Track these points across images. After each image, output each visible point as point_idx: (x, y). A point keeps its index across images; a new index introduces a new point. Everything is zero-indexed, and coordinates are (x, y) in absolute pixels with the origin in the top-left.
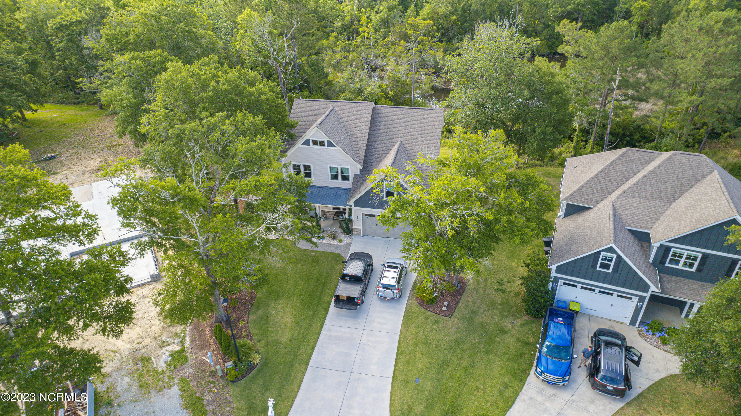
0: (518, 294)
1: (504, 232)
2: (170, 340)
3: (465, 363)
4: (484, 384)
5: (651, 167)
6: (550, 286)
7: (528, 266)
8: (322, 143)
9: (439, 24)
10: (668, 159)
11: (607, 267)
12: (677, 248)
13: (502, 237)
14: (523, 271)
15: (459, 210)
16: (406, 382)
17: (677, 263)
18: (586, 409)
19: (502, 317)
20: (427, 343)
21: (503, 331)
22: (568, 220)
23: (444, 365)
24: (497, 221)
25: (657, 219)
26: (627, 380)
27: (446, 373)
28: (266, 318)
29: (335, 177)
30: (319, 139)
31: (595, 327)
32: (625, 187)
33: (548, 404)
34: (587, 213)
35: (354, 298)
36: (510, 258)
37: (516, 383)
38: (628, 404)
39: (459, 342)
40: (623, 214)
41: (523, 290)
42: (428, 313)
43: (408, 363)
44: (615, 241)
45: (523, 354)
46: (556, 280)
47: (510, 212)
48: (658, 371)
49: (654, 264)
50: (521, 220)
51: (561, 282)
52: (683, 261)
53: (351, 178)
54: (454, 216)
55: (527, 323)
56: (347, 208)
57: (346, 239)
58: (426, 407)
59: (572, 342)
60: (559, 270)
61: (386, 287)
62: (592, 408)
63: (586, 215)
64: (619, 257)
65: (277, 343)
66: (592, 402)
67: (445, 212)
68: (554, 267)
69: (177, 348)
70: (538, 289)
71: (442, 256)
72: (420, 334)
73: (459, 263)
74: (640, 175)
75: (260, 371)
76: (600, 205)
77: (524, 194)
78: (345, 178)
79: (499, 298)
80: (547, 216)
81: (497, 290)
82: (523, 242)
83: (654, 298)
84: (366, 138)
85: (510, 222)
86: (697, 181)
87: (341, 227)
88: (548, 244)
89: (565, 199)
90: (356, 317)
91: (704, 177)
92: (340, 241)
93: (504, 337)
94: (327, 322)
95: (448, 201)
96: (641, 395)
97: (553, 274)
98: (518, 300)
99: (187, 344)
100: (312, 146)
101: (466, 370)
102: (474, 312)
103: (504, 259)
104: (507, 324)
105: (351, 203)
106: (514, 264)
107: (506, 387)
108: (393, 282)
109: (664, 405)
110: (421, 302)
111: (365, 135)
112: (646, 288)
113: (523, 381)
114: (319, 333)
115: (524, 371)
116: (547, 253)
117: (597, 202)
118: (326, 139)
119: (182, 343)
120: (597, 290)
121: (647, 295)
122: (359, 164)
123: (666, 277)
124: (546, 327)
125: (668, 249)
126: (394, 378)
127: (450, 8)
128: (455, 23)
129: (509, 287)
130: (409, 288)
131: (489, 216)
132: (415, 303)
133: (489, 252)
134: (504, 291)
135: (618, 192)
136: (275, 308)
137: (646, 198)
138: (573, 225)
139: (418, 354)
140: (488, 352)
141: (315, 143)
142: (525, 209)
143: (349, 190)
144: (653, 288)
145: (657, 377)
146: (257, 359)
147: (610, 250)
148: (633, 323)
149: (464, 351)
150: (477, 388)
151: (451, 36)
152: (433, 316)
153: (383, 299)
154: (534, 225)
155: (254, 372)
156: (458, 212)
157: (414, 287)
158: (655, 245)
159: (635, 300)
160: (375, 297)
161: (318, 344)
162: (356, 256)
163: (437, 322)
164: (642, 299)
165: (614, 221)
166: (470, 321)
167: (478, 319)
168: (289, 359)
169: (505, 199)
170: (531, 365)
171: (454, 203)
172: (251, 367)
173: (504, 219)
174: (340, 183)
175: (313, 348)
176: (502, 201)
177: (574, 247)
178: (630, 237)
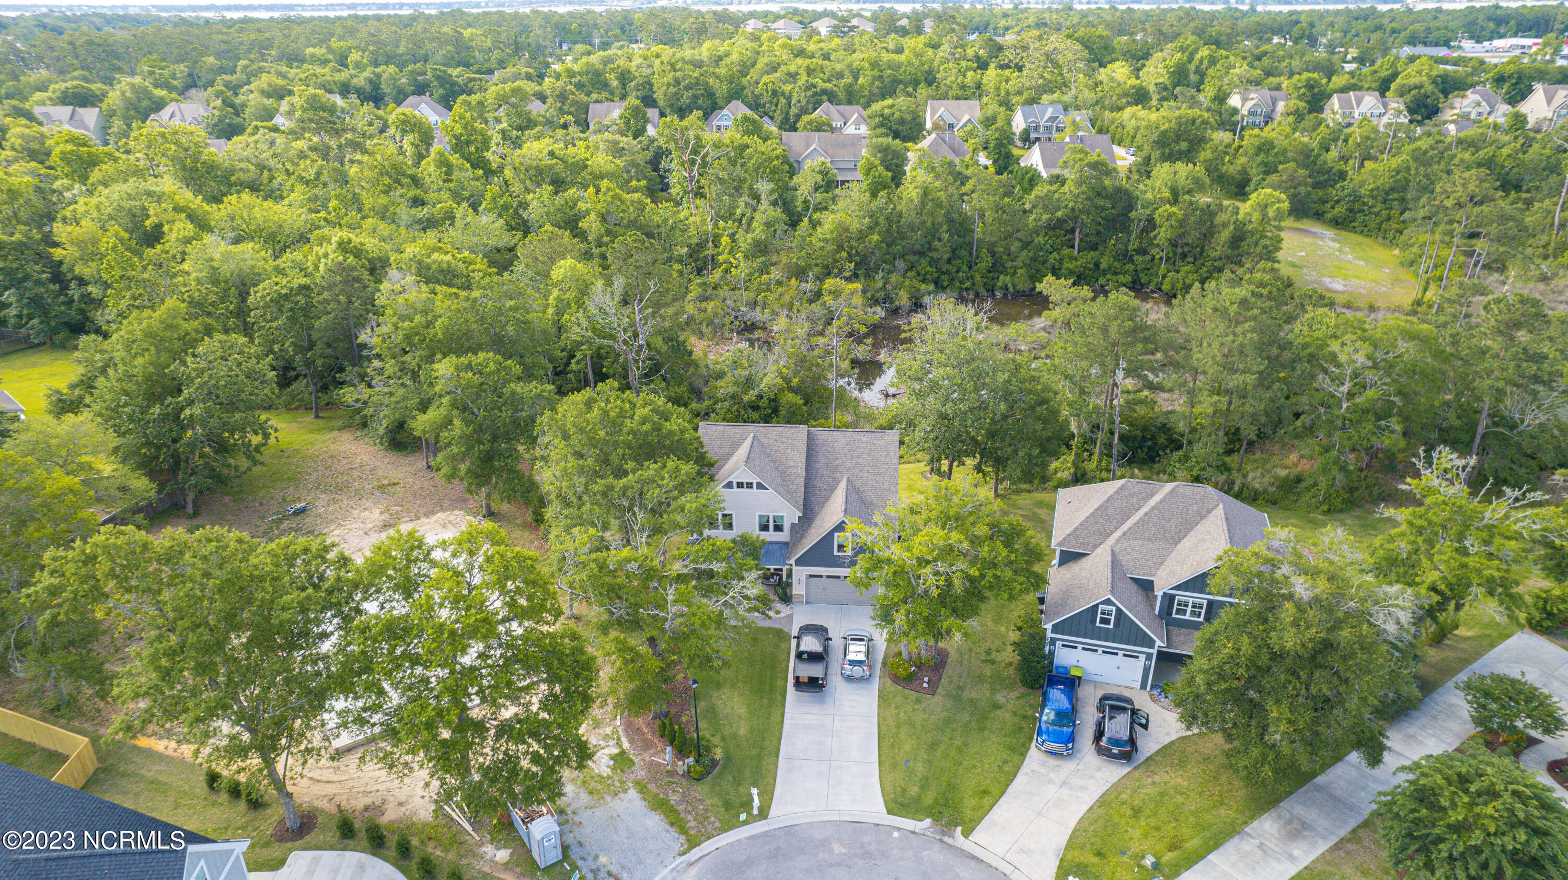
0: (1010, 664)
1: (991, 588)
2: (602, 743)
3: (958, 742)
4: (981, 761)
5: (1153, 502)
6: (1047, 649)
7: (1019, 629)
8: (750, 485)
9: (851, 248)
10: (1171, 492)
11: (1107, 621)
12: (1181, 596)
13: (988, 594)
14: (1015, 636)
15: (942, 567)
16: (894, 766)
17: (1184, 612)
18: (1092, 777)
19: (994, 691)
20: (911, 724)
21: (997, 706)
22: (1063, 570)
23: (933, 746)
24: (982, 576)
25: (1162, 563)
26: (1132, 741)
27: (938, 754)
28: (712, 711)
29: (765, 528)
30: (745, 481)
31: (1100, 694)
32: (1125, 527)
33: (1052, 775)
34: (1084, 560)
35: (817, 679)
36: (998, 620)
37: (1016, 758)
38: (1136, 768)
39: (947, 721)
40: (1124, 560)
41: (1015, 658)
42: (907, 692)
43: (893, 746)
44: (1112, 592)
45: (1021, 728)
46: (1053, 642)
47: (995, 566)
48: (1168, 734)
49: (1160, 616)
50: (1008, 574)
51: (1059, 643)
52: (1189, 609)
53: (787, 527)
54: (936, 573)
55: (1023, 696)
56: (785, 568)
57: (785, 610)
58: (922, 788)
59: (1074, 709)
60: (1056, 629)
61: (853, 663)
62: (1098, 775)
63: (1085, 563)
64: (1118, 609)
65: (735, 736)
66: (1099, 769)
67: (928, 569)
68: (1049, 626)
69: (616, 751)
70: (1033, 653)
71: (926, 619)
72: (902, 716)
73: (945, 625)
74: (1141, 512)
75: (725, 767)
76: (1098, 550)
77: (1008, 544)
78: (778, 528)
79: (988, 671)
80: (1037, 568)
81: (985, 662)
82: (1011, 598)
83: (1162, 656)
84: (803, 475)
85: (996, 577)
86: (1203, 517)
87: (776, 593)
88: (1042, 600)
89: (1059, 544)
90: (822, 701)
91: (1209, 512)
92: (778, 612)
93: (999, 712)
94: (787, 710)
95: (930, 558)
96: (1149, 759)
97: (1049, 634)
98: (1011, 671)
99: (626, 745)
100: (735, 489)
101: (959, 750)
102: (960, 688)
103: (990, 624)
104: (1000, 698)
105: (792, 561)
106: (1003, 629)
107: (1005, 762)
108: (862, 657)
109: (1172, 766)
110: (896, 680)
111: (801, 470)
112: (1151, 644)
113: (1023, 755)
114: (782, 722)
115: (1024, 745)
116: (1042, 612)
117: (1095, 547)
118: (755, 480)
119: (619, 744)
120: (1100, 650)
121: (1154, 651)
122: (797, 507)
123: (1175, 631)
124: (1045, 695)
125: (1172, 598)
126: (880, 763)
127: (867, 220)
128: (877, 246)
129: (999, 657)
130: (879, 666)
131: (974, 572)
132: (889, 683)
133: (975, 612)
134: (993, 662)
135: (1117, 534)
136: (719, 698)
137: (1149, 539)
138: (1069, 576)
139: (902, 736)
140: (982, 730)
141: (740, 485)
142: (1011, 562)
143: (786, 544)
144: (1158, 643)
145: (1167, 740)
146: (718, 754)
147: (1108, 602)
148: (1143, 686)
149: (954, 730)
150: (974, 767)
151: (872, 265)
152: (913, 695)
153: (850, 679)
154: (1022, 579)
155: (716, 771)
156: (941, 569)
157: (884, 664)
158: (1159, 593)
159: (1143, 657)
160: (840, 678)
161: (784, 734)
162: (808, 629)
163: (918, 701)
164: (1149, 656)
165: (1113, 568)
166: (957, 698)
167: (966, 695)
168: (754, 752)
169: (990, 552)
170: (1031, 739)
171: (936, 560)
172: (714, 763)
173: (989, 574)
174: (771, 536)
175: (780, 740)
176: (986, 555)
177: (1070, 601)
178: (1133, 587)
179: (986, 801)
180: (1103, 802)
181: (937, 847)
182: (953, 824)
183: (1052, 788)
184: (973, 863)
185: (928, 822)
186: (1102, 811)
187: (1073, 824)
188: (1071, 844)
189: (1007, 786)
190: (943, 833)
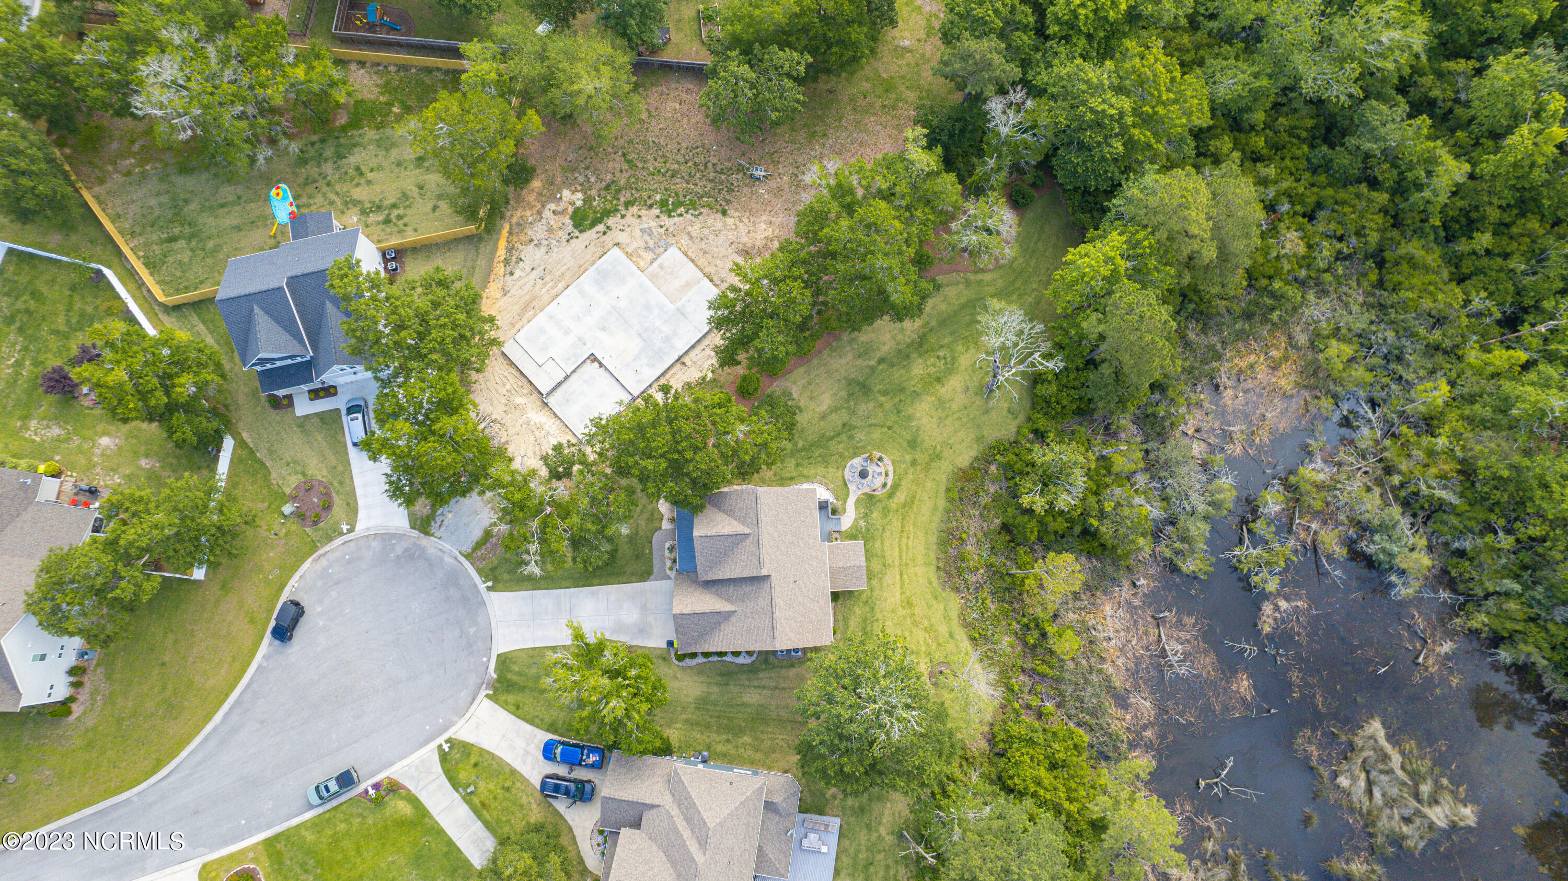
16: (532, 657)
18: (531, 768)
31: (594, 781)
33: (531, 744)
37: (544, 726)
58: (517, 672)
59: (583, 766)
62: (533, 771)
66: (537, 773)
107: (541, 719)
126: (534, 648)
150: (539, 702)
179: (513, 708)
180: (513, 772)
181: (480, 681)
182: (496, 690)
183: (524, 745)
184: (469, 699)
185: (495, 676)
186: (507, 770)
187: (498, 753)
188: (483, 752)
189: (523, 719)
190: (488, 684)
